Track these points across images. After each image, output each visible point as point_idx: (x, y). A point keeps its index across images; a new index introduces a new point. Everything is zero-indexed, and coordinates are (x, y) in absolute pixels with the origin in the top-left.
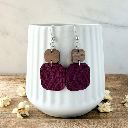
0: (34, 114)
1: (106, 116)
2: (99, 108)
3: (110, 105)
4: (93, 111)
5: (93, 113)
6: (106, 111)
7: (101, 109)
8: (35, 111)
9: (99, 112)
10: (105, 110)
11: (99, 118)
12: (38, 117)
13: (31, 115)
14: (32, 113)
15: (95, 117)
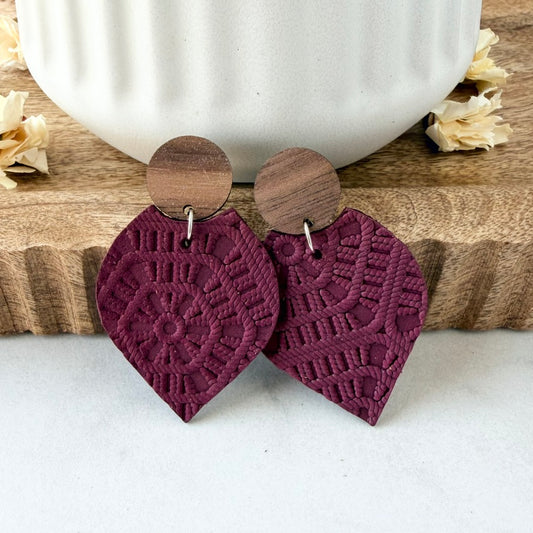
0: (77, 167)
1: (473, 168)
2: (436, 125)
3: (495, 112)
4: (399, 146)
5: (400, 155)
6: (475, 144)
7: (446, 134)
8: (85, 147)
9: (432, 149)
10: (470, 138)
11: (434, 181)
12: (102, 178)
13: (61, 169)
14: (67, 160)
15: (412, 174)
